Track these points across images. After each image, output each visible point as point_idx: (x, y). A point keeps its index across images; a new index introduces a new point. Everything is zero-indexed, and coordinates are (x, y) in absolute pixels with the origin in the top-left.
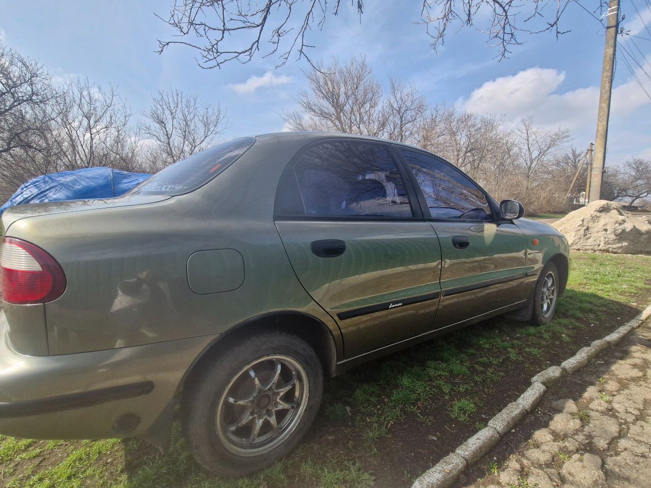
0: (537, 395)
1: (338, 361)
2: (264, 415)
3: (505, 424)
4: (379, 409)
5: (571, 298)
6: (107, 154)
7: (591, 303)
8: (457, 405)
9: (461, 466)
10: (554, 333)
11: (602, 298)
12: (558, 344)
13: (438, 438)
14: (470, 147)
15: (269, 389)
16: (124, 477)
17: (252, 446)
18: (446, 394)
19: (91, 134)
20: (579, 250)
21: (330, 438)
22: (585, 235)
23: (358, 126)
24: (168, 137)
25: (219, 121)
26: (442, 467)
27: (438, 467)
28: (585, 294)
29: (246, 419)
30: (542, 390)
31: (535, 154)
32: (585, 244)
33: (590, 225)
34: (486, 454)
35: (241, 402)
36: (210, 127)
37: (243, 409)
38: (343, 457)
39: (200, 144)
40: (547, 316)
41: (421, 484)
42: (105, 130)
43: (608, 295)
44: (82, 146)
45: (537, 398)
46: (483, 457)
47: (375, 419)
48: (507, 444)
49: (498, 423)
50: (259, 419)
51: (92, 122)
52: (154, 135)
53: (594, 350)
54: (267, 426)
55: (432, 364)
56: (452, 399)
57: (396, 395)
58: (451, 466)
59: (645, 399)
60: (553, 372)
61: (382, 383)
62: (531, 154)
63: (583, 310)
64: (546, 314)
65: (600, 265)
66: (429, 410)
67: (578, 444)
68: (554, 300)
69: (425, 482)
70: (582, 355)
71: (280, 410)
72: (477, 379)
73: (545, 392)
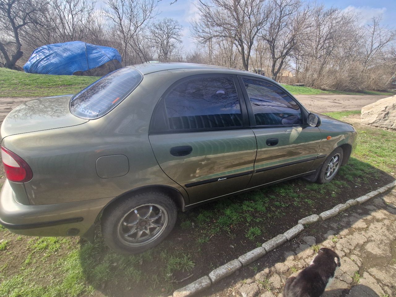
0: (296, 232)
1: (186, 205)
2: (144, 229)
3: (271, 247)
4: (209, 226)
5: (352, 165)
6: (83, 30)
7: (362, 170)
8: (252, 229)
9: (238, 267)
10: (328, 191)
11: (373, 168)
12: (327, 198)
13: (235, 247)
14: (329, 36)
15: (146, 218)
16: (79, 246)
17: (137, 242)
18: (248, 222)
19: (72, 15)
20: (377, 127)
21: (179, 239)
22: (384, 118)
23: (249, 16)
24: (120, 19)
25: (153, 9)
26: (228, 267)
27: (226, 266)
28: (362, 164)
29: (133, 231)
30: (301, 229)
31: (376, 45)
32: (382, 124)
33: (390, 111)
34: (255, 261)
35: (130, 225)
36: (147, 13)
37: (132, 227)
38: (182, 251)
39: (141, 25)
40: (328, 179)
41: (214, 273)
42: (81, 12)
43: (378, 166)
44: (68, 23)
45: (296, 234)
46: (253, 262)
47: (205, 232)
48: (268, 257)
49: (268, 246)
50: (140, 231)
51: (72, 5)
52: (111, 18)
53: (345, 206)
54: (144, 234)
55: (247, 203)
56: (249, 226)
57: (221, 220)
58: (233, 266)
59: (358, 243)
60: (313, 218)
61: (215, 211)
62: (372, 46)
63: (355, 176)
64: (327, 177)
65: (386, 140)
66: (236, 230)
67: (305, 264)
68: (336, 170)
69: (216, 273)
70: (336, 210)
71: (151, 228)
72: (269, 215)
73: (302, 231)
